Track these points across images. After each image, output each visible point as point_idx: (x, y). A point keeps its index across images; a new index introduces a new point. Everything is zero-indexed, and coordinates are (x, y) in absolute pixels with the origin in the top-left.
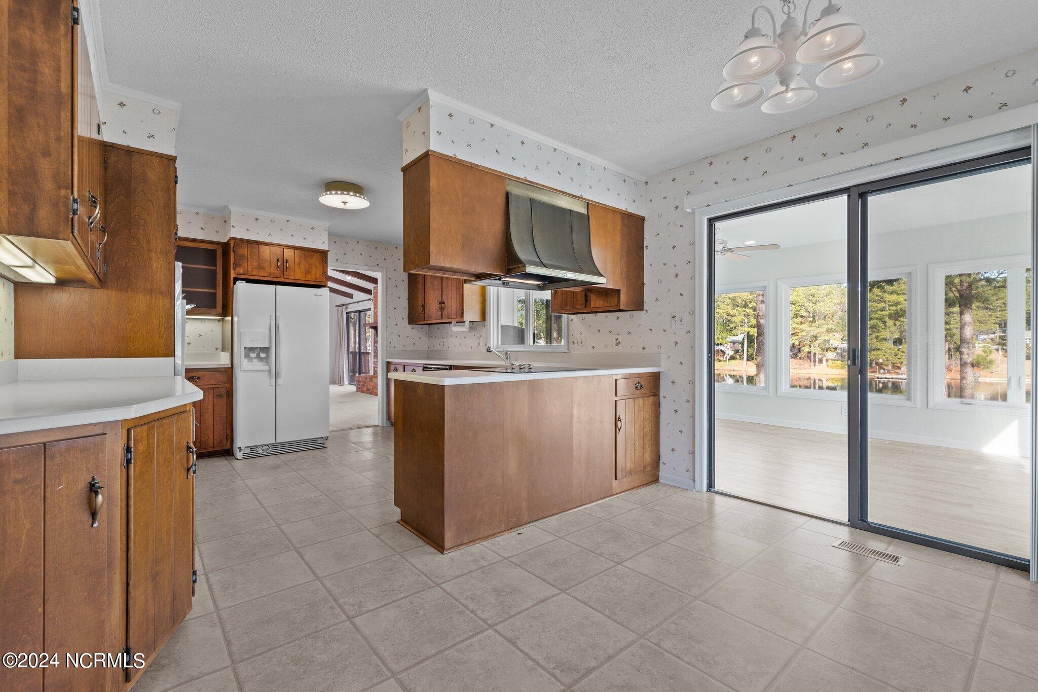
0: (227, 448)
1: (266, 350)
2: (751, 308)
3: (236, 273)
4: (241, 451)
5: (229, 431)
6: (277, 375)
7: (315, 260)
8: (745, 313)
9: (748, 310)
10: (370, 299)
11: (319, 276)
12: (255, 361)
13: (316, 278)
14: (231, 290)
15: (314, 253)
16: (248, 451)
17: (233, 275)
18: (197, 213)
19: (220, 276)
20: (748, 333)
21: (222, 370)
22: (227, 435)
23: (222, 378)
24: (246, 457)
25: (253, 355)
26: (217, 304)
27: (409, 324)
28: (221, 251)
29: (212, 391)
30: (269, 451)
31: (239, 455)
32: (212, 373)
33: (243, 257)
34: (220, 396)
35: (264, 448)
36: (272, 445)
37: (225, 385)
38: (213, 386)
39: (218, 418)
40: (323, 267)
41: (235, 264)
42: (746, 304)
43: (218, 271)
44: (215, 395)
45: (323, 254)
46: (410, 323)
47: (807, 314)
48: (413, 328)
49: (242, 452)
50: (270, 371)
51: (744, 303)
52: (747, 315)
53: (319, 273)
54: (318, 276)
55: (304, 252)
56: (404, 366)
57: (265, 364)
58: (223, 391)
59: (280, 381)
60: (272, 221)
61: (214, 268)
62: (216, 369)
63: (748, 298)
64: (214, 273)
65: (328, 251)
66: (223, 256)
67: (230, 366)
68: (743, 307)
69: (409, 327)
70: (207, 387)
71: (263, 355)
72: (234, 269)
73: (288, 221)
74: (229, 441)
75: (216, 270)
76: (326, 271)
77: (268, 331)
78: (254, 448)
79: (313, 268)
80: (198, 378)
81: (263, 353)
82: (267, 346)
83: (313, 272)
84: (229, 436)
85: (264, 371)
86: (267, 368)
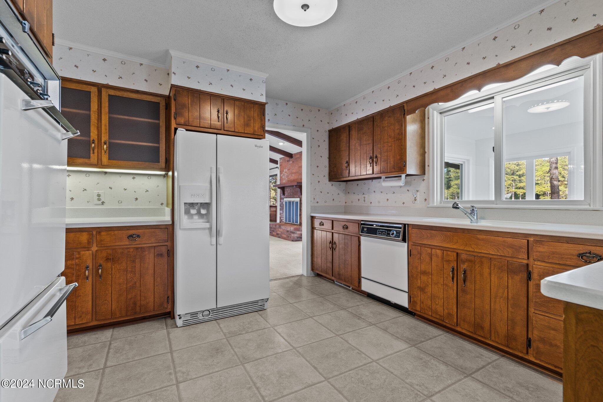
0: (168, 310)
1: (207, 206)
2: (517, 175)
3: (177, 123)
4: (180, 318)
5: (170, 293)
6: (218, 233)
7: (254, 113)
8: (513, 179)
9: (515, 177)
10: (277, 168)
11: (258, 129)
12: (196, 217)
13: (254, 131)
14: (172, 140)
15: (253, 105)
16: (188, 317)
17: (173, 125)
18: (141, 64)
19: (163, 130)
20: (515, 193)
21: (162, 227)
22: (168, 297)
23: (162, 235)
24: (187, 325)
25: (193, 211)
26: (160, 158)
27: (329, 181)
28: (164, 104)
29: (152, 251)
30: (210, 316)
31: (179, 322)
32: (153, 230)
33: (184, 106)
34: (161, 255)
35: (204, 313)
36: (213, 310)
37: (166, 244)
38: (154, 245)
39: (159, 279)
40: (261, 120)
41: (176, 114)
42: (514, 172)
43: (161, 124)
44: (156, 254)
45: (261, 106)
46: (331, 180)
47: (563, 179)
48: (332, 185)
49: (182, 319)
50: (210, 229)
51: (512, 172)
52: (514, 181)
53: (257, 126)
54: (256, 129)
55: (243, 103)
56: (333, 221)
57: (206, 221)
58: (164, 250)
59: (221, 240)
60: (213, 70)
61: (157, 121)
62: (157, 227)
63: (515, 168)
64: (158, 126)
65: (266, 104)
66: (166, 109)
67: (171, 223)
68: (512, 175)
69: (329, 184)
70: (148, 245)
71: (203, 212)
72: (175, 118)
73: (228, 70)
74: (170, 303)
75: (159, 124)
76: (263, 124)
77: (208, 185)
78: (194, 314)
79: (252, 121)
80: (138, 236)
81: (204, 208)
82: (207, 201)
83: (252, 125)
84: (170, 298)
85: (204, 229)
86: (207, 225)
